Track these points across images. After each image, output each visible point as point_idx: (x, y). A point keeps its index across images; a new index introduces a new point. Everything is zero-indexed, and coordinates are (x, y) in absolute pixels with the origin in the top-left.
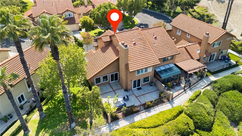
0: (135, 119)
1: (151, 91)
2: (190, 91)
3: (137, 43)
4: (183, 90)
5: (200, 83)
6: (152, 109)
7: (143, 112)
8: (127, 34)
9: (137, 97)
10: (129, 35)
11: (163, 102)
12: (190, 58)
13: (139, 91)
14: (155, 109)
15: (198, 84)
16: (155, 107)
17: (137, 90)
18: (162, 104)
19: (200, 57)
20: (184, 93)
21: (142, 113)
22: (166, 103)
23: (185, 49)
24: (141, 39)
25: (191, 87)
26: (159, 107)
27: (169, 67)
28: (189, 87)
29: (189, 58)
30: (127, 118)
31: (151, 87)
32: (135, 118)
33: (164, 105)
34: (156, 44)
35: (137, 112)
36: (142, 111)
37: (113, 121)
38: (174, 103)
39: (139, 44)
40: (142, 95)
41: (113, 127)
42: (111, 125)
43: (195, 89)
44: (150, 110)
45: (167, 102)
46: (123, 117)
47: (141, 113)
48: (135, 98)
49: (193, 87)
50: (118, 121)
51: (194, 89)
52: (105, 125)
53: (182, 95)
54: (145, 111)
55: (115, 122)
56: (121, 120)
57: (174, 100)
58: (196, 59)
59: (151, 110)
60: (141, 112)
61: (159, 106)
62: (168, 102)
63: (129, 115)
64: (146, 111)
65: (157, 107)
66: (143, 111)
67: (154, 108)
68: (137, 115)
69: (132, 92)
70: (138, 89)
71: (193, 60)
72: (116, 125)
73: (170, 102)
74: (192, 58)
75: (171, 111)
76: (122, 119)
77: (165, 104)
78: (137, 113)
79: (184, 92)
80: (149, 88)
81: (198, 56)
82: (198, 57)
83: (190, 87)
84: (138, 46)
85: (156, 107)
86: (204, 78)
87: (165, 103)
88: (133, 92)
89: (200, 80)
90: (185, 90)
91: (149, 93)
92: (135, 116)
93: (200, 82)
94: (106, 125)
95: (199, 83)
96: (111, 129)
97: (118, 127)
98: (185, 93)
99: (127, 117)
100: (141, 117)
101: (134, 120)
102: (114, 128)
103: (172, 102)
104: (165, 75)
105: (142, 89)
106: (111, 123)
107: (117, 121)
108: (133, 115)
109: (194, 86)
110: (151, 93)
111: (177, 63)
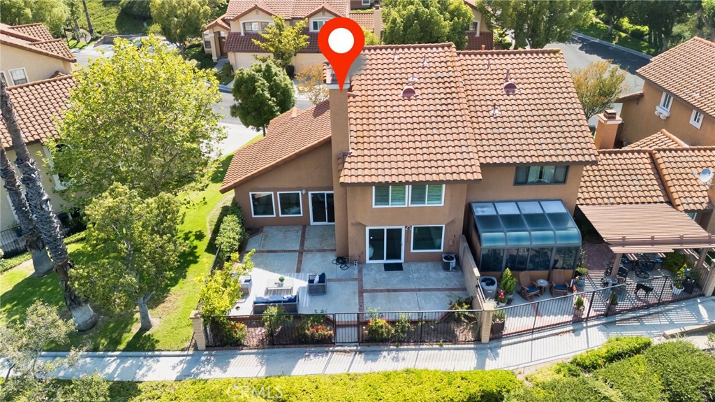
0: (297, 366)
1: (431, 287)
2: (603, 331)
3: (418, 92)
4: (570, 318)
5: (674, 312)
6: (392, 350)
7: (345, 351)
8: (397, 57)
9: (361, 292)
10: (402, 61)
11: (451, 338)
12: (662, 199)
13: (386, 274)
14: (402, 354)
15: (658, 313)
16: (405, 347)
17: (383, 268)
18: (441, 345)
19: (710, 202)
20: (569, 331)
21: (340, 351)
22: (460, 346)
23: (648, 161)
24: (441, 81)
25: (618, 317)
26: (422, 349)
27: (540, 211)
28: (606, 315)
29: (655, 199)
30: (275, 353)
31: (443, 274)
32: (301, 361)
33: (449, 349)
34: (502, 108)
35: (324, 343)
36: (343, 344)
37: (216, 346)
38: (497, 355)
39: (424, 96)
40: (388, 291)
41: (202, 369)
42: (203, 358)
43: (635, 328)
44: (380, 351)
45: (466, 342)
46: (258, 346)
47: (337, 351)
48: (354, 293)
49: (628, 319)
50: (233, 352)
51: (625, 328)
52: (183, 350)
53: (557, 334)
54: (355, 348)
55: (221, 353)
56: (247, 351)
57: (504, 342)
58: (686, 207)
59: (385, 353)
60: (337, 348)
61: (424, 347)
62: (472, 346)
63: (284, 345)
64: (360, 352)
65: (415, 350)
66: (347, 348)
67: (398, 350)
68: (316, 353)
69: (360, 271)
70: (388, 267)
71: (671, 208)
72: (216, 365)
73: (480, 346)
74: (670, 202)
75: (446, 380)
76: (253, 351)
77: (453, 346)
78: (321, 349)
79: (571, 328)
80: (432, 274)
81: (702, 200)
82: (701, 204)
83: (610, 312)
84: (419, 102)
85: (409, 347)
86: (703, 295)
87: (455, 344)
88: (365, 271)
89: (676, 300)
90: (578, 320)
91: (420, 290)
92: (308, 356)
93: (675, 308)
94: (186, 353)
95: (669, 310)
96: (192, 371)
97: (217, 373)
98: (574, 331)
99: (272, 350)
100: (326, 367)
101: (294, 367)
102: (201, 372)
103: (491, 349)
104: (502, 234)
105: (402, 270)
106: (206, 352)
107: (229, 352)
108: (303, 349)
109: (634, 317)
110: (429, 293)
111: (587, 204)
